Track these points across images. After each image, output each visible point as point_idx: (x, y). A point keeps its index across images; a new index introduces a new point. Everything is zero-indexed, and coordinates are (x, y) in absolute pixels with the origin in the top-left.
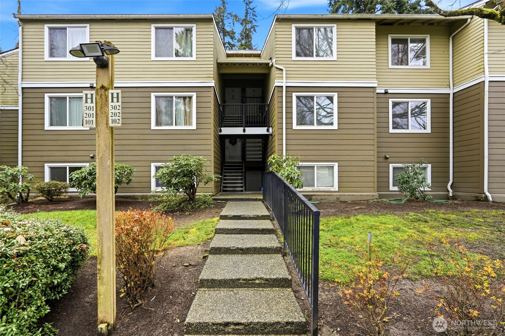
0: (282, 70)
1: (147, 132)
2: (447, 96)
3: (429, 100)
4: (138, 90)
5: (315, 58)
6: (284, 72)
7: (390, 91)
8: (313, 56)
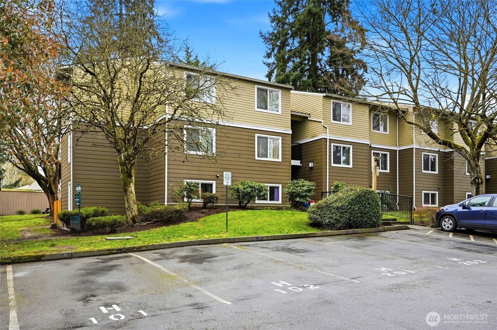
0: (326, 128)
1: (253, 161)
2: (396, 151)
3: (389, 153)
4: (247, 130)
5: (342, 123)
6: (328, 129)
7: (372, 146)
8: (340, 121)
